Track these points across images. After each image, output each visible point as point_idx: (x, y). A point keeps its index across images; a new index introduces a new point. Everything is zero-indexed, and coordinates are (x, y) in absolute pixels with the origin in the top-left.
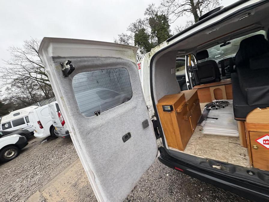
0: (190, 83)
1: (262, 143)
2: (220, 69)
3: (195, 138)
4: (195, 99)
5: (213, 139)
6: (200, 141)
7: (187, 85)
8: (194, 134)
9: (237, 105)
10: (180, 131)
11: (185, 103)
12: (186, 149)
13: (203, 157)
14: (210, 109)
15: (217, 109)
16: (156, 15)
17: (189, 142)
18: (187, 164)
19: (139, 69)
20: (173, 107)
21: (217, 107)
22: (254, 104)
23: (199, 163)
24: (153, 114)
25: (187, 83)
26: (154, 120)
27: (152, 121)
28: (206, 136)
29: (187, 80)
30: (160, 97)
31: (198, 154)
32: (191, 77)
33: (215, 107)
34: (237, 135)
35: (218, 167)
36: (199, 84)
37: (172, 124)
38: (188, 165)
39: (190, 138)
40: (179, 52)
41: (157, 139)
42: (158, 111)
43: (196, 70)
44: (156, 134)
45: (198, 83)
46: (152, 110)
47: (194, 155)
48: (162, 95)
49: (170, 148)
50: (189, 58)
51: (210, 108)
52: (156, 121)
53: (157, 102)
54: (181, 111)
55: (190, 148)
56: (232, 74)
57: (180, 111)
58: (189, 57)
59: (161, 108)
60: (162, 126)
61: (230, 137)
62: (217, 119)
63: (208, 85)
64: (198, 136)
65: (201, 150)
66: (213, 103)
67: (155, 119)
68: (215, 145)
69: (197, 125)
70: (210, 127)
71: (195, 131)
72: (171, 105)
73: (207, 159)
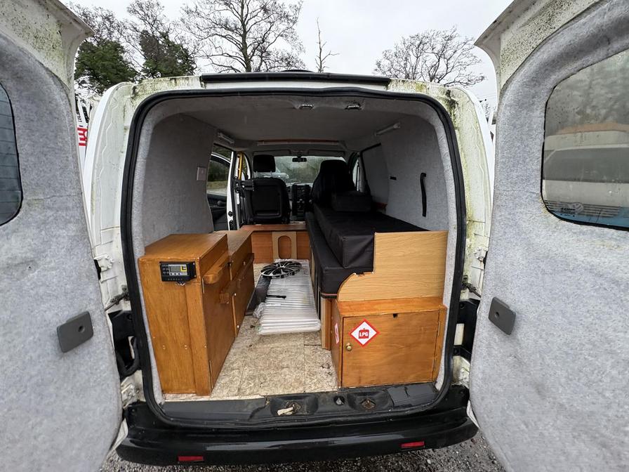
0: (235, 218)
1: (357, 337)
2: (291, 203)
3: (240, 350)
4: (246, 255)
5: (277, 344)
6: (252, 355)
7: (229, 221)
8: (238, 340)
9: (327, 268)
10: (208, 339)
11: (228, 258)
12: (216, 388)
13: (258, 397)
14: (271, 277)
15: (282, 277)
16: (165, 35)
17: (226, 364)
18: (218, 431)
19: (81, 144)
20: (198, 268)
21: (283, 273)
22: (350, 267)
23: (248, 417)
24: (117, 292)
25: (228, 216)
26: (120, 311)
27: (111, 315)
28: (264, 338)
29: (229, 208)
30: (155, 237)
31: (248, 392)
32: (238, 203)
33: (280, 273)
34: (317, 328)
35: (288, 411)
36: (252, 223)
37: (186, 321)
38: (220, 433)
39: (230, 350)
40: (221, 136)
41: (122, 379)
42: (139, 281)
43: (251, 191)
44: (122, 361)
45: (252, 220)
46: (115, 278)
47: (237, 398)
48: (163, 231)
49: (170, 398)
50: (238, 159)
51: (271, 275)
52: (127, 315)
53: (143, 250)
54: (217, 279)
55: (227, 379)
56: (306, 213)
57: (214, 278)
58: (239, 157)
59: (154, 271)
60: (148, 331)
61: (306, 334)
62: (284, 297)
63: (269, 227)
64: (248, 342)
65: (252, 378)
66: (275, 264)
67: (126, 306)
68: (280, 357)
69: (245, 315)
70: (274, 316)
71: (241, 330)
72: (189, 260)
73: (266, 398)
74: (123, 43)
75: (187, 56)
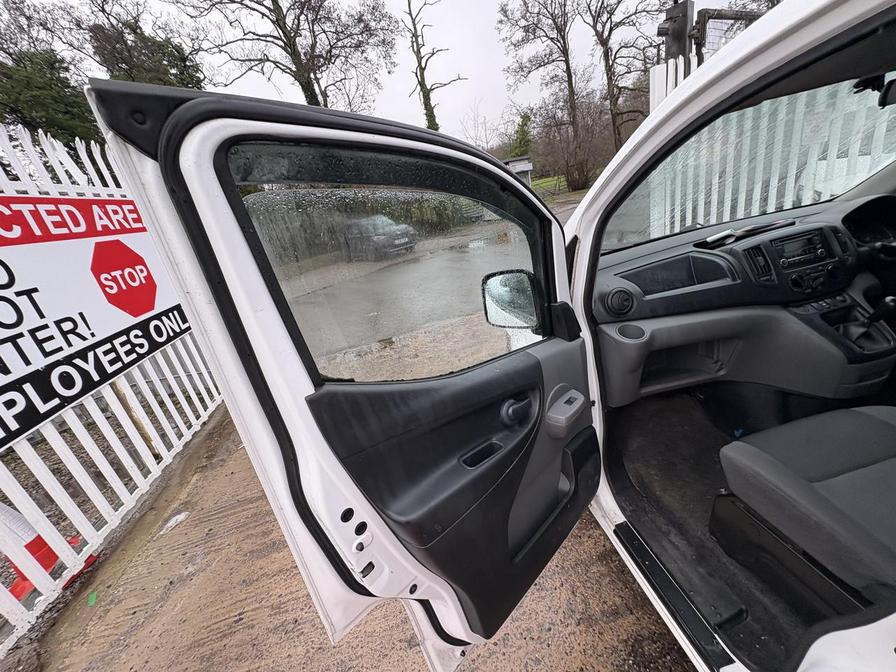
74: (59, 47)
75: (184, 59)
